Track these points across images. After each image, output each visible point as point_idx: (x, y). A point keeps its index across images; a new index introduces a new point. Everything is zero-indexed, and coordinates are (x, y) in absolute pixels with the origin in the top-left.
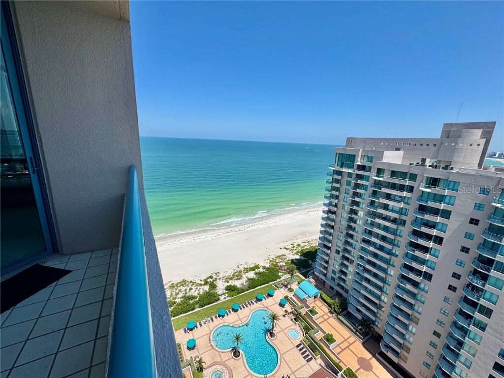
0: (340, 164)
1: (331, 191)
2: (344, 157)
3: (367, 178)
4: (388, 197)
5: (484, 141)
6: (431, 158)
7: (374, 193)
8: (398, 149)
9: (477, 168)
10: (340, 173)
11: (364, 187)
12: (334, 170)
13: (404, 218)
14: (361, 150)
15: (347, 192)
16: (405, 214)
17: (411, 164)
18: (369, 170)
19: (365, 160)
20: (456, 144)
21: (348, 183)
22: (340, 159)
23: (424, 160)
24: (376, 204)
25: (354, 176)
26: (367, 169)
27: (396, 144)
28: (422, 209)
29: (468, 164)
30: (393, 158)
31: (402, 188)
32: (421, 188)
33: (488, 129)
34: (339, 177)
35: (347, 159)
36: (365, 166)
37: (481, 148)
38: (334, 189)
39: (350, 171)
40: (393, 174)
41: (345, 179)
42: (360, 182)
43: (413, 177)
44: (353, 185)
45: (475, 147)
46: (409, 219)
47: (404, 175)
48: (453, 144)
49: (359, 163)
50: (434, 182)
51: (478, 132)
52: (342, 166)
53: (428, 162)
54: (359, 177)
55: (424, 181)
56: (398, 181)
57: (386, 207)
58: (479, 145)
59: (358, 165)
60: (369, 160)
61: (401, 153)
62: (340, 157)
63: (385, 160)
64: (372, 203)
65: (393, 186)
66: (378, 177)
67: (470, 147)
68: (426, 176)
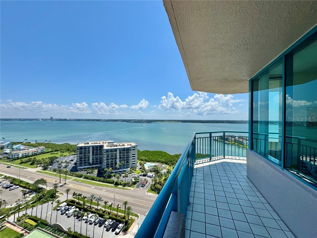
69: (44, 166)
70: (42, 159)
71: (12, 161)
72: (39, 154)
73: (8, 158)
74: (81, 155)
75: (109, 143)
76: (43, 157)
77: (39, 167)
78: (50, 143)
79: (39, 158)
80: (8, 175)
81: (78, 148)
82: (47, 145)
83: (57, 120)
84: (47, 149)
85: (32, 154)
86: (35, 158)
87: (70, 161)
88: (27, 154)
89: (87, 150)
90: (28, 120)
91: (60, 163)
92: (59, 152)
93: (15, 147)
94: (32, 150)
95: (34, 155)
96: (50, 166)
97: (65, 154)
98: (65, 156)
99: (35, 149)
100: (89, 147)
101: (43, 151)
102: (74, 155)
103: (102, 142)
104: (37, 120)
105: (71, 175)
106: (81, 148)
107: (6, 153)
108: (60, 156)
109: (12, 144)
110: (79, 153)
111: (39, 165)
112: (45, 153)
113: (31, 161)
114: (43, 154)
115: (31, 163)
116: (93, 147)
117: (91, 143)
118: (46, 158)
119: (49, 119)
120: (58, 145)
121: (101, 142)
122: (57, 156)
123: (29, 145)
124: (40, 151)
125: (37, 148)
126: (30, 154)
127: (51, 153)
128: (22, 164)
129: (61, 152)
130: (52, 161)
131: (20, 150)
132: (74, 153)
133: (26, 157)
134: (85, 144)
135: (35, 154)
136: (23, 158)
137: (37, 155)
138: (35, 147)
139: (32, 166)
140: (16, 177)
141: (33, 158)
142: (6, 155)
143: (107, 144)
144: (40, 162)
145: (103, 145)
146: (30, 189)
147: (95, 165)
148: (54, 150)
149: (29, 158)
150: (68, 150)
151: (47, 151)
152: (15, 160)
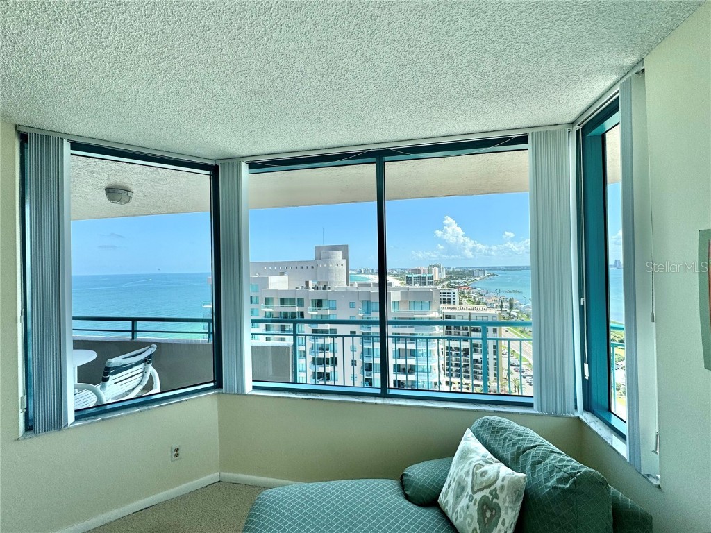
3: (256, 312)
4: (282, 329)
5: (344, 261)
6: (313, 280)
7: (267, 328)
8: (282, 274)
9: (346, 286)
16: (302, 345)
17: (297, 288)
18: (257, 302)
20: (328, 265)
23: (307, 283)
26: (253, 300)
27: (281, 268)
29: (339, 282)
30: (278, 284)
31: (293, 316)
32: (309, 312)
33: (344, 249)
37: (344, 267)
40: (283, 301)
43: (301, 302)
45: (340, 265)
47: (292, 301)
48: (325, 265)
50: (318, 304)
51: (339, 254)
53: (311, 285)
55: (311, 304)
56: (288, 308)
58: (342, 265)
60: (254, 289)
61: (285, 277)
63: (271, 287)
65: (285, 316)
66: (267, 307)
67: (338, 267)
68: (311, 298)
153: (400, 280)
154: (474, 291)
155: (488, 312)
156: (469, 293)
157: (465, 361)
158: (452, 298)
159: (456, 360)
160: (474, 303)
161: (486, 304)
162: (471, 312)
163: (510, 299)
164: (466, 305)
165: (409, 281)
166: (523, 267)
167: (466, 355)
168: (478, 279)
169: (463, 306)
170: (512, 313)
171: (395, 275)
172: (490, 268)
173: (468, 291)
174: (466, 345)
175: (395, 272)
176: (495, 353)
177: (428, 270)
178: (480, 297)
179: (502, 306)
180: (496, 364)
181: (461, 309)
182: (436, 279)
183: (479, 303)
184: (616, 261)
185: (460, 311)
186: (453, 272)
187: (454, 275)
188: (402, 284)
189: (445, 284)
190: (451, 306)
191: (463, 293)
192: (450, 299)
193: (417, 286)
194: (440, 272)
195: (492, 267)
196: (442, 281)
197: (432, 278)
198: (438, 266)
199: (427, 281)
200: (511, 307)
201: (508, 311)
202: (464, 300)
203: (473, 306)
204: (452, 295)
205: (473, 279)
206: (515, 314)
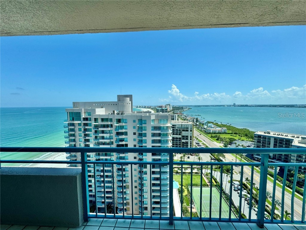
0: (71, 119)
1: (69, 138)
2: (73, 114)
3: (90, 125)
4: (103, 132)
5: (130, 102)
6: (117, 110)
7: (96, 132)
8: (102, 107)
9: (131, 113)
10: (73, 125)
11: (90, 130)
12: (68, 123)
13: (112, 140)
14: (83, 109)
15: (80, 135)
16: (112, 139)
17: (109, 114)
18: (90, 120)
19: (87, 114)
20: (123, 104)
21: (80, 130)
22: (71, 116)
23: (114, 112)
24: (98, 138)
25: (82, 125)
26: (89, 119)
27: (101, 105)
28: (118, 134)
29: (128, 111)
30: (100, 112)
31: (107, 126)
32: (115, 125)
33: (130, 97)
34: (73, 127)
35: (75, 116)
36: (88, 118)
38: (71, 135)
39: (79, 122)
40: (103, 120)
41: (77, 128)
42: (86, 127)
43: (111, 120)
44: (83, 130)
45: (129, 104)
46: (114, 140)
47: (107, 120)
48: (122, 104)
49: (83, 117)
50: (119, 121)
51: (128, 99)
52: (73, 120)
53: (116, 112)
54: (85, 125)
55: (116, 121)
56: (105, 123)
57: (103, 138)
58: (130, 104)
59: (83, 118)
60: (89, 114)
61: (104, 109)
62: (71, 114)
63: (97, 113)
64: (96, 137)
65: (104, 126)
66: (95, 123)
67: (127, 105)
68: (115, 118)
69: (225, 144)
70: (224, 138)
71: (207, 134)
72: (222, 134)
73: (205, 132)
74: (259, 144)
75: (303, 138)
76: (224, 136)
77: (222, 143)
78: (231, 125)
79: (222, 136)
80: (204, 143)
81: (256, 136)
82: (229, 127)
83: (239, 106)
84: (228, 130)
85: (218, 132)
86: (219, 136)
87: (247, 146)
88: (215, 131)
89: (267, 140)
90: (218, 106)
91: (237, 145)
92: (237, 135)
93: (209, 125)
94: (218, 129)
95: (219, 134)
96: (229, 145)
97: (243, 138)
98: (242, 140)
99: (220, 129)
100: (269, 138)
101: (225, 131)
102: (252, 141)
103: (291, 135)
104: (223, 106)
105: (246, 160)
106: (259, 136)
107: (204, 128)
108: (239, 139)
109: (208, 123)
110: (256, 141)
111: (221, 142)
112: (227, 134)
113: (217, 137)
114: (225, 134)
115: (217, 138)
116: (276, 139)
117: (273, 133)
118: (227, 138)
119: (232, 105)
120: (238, 129)
121: (288, 135)
122: (235, 139)
123: (217, 125)
124: (223, 131)
125: (221, 128)
126: (217, 132)
127: (231, 135)
128: (212, 138)
129: (239, 136)
130: (231, 142)
131: (211, 127)
132: (252, 140)
133: (215, 133)
134: (265, 133)
135: (220, 132)
136: (213, 134)
137: (221, 133)
138: (220, 127)
139: (217, 141)
140: (208, 146)
141: (218, 135)
142: (204, 130)
143: (300, 139)
144: (222, 140)
145: (293, 140)
146: (214, 157)
147: (276, 160)
148: (233, 133)
149: (216, 135)
150: (246, 135)
151: (228, 132)
152: (208, 134)
153: (154, 110)
154: (183, 115)
155: (189, 123)
156: (181, 116)
157: (179, 143)
158: (175, 118)
159: (176, 142)
160: (183, 120)
161: (187, 120)
162: (182, 123)
163: (197, 118)
164: (180, 121)
165: (158, 111)
166: (202, 106)
167: (180, 141)
168: (184, 110)
169: (179, 121)
170: (197, 123)
171: (152, 108)
172: (189, 106)
173: (181, 115)
174: (180, 136)
175: (152, 107)
176: (191, 139)
177: (165, 106)
178: (185, 118)
179: (193, 121)
180: (191, 144)
181: (179, 122)
182: (168, 110)
183: (185, 120)
184: (234, 104)
185: (178, 123)
186: (175, 107)
187: (175, 109)
188: (154, 112)
189: (172, 112)
190: (174, 121)
191: (179, 116)
192: (174, 118)
193: (161, 113)
194: (170, 107)
195: (190, 106)
196: (171, 111)
197: (167, 110)
198: (169, 105)
199: (165, 111)
200: (197, 122)
201: (196, 123)
202: (179, 119)
203: (183, 121)
204: (175, 116)
205: (182, 110)
206: (198, 124)
